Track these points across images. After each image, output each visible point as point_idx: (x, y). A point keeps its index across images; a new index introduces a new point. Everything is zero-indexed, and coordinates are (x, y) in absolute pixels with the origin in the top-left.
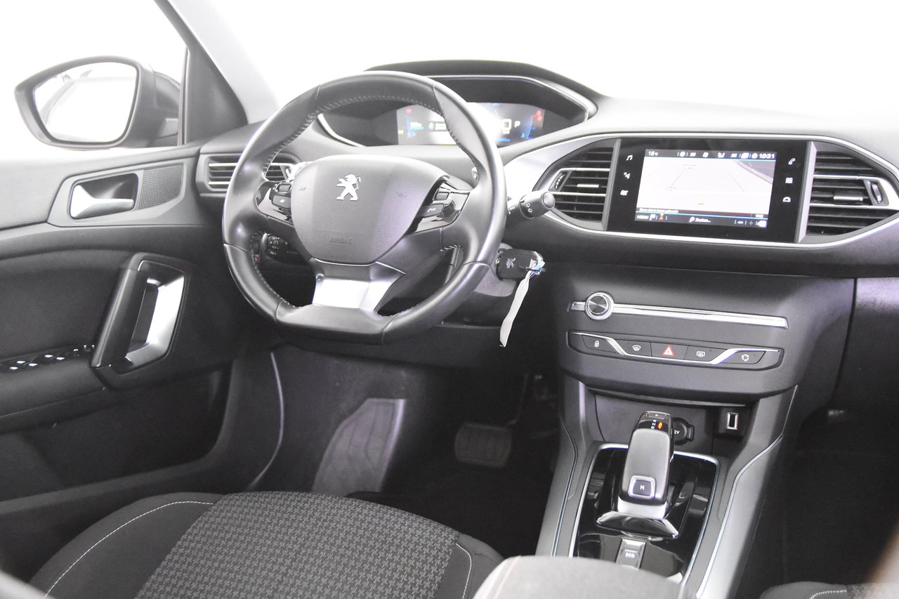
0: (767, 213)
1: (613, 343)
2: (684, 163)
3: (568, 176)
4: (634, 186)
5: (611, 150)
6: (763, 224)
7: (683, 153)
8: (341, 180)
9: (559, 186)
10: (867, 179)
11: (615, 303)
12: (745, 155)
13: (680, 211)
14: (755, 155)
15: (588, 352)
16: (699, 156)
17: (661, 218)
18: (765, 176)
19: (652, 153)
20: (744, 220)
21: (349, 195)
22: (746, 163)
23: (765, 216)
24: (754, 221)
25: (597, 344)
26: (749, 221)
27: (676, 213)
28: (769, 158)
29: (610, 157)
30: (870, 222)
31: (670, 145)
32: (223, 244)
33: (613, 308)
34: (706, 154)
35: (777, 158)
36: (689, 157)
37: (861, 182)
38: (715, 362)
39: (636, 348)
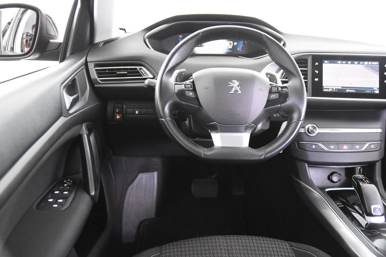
0: (378, 87)
1: (320, 145)
2: (340, 66)
4: (320, 76)
5: (307, 60)
6: (377, 92)
7: (340, 62)
8: (230, 83)
9: (284, 77)
11: (318, 128)
12: (366, 63)
13: (342, 87)
14: (370, 63)
15: (309, 150)
16: (347, 63)
17: (334, 90)
18: (375, 72)
19: (326, 62)
20: (369, 90)
21: (236, 91)
22: (367, 66)
23: (378, 88)
24: (374, 91)
25: (314, 147)
26: (371, 90)
27: (340, 88)
28: (376, 64)
29: (307, 63)
31: (333, 58)
33: (318, 131)
34: (349, 62)
35: (380, 64)
36: (342, 63)
39: (332, 147)
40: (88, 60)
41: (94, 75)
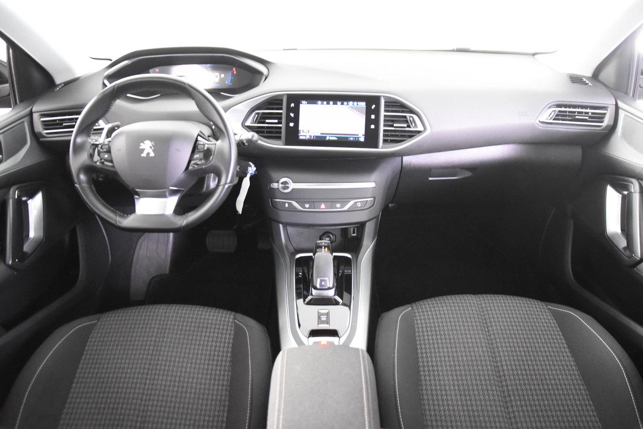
0: (364, 134)
1: (295, 204)
2: (321, 106)
3: (260, 115)
4: (296, 120)
5: (282, 100)
6: (362, 139)
7: (320, 102)
8: (141, 144)
9: (256, 121)
10: (407, 115)
11: (293, 182)
12: (351, 103)
13: (321, 134)
14: (356, 103)
15: (281, 209)
16: (328, 103)
17: (312, 138)
18: (361, 115)
19: (304, 102)
20: (353, 138)
21: (148, 154)
22: (351, 107)
23: (363, 135)
24: (358, 138)
25: (287, 205)
26: (355, 138)
27: (319, 135)
28: (363, 104)
29: (281, 104)
30: (411, 137)
31: (312, 98)
32: (74, 185)
33: (292, 186)
34: (331, 103)
35: (366, 105)
36: (323, 104)
37: (405, 117)
38: (346, 208)
39: (307, 206)
40: (33, 110)
41: (39, 127)
